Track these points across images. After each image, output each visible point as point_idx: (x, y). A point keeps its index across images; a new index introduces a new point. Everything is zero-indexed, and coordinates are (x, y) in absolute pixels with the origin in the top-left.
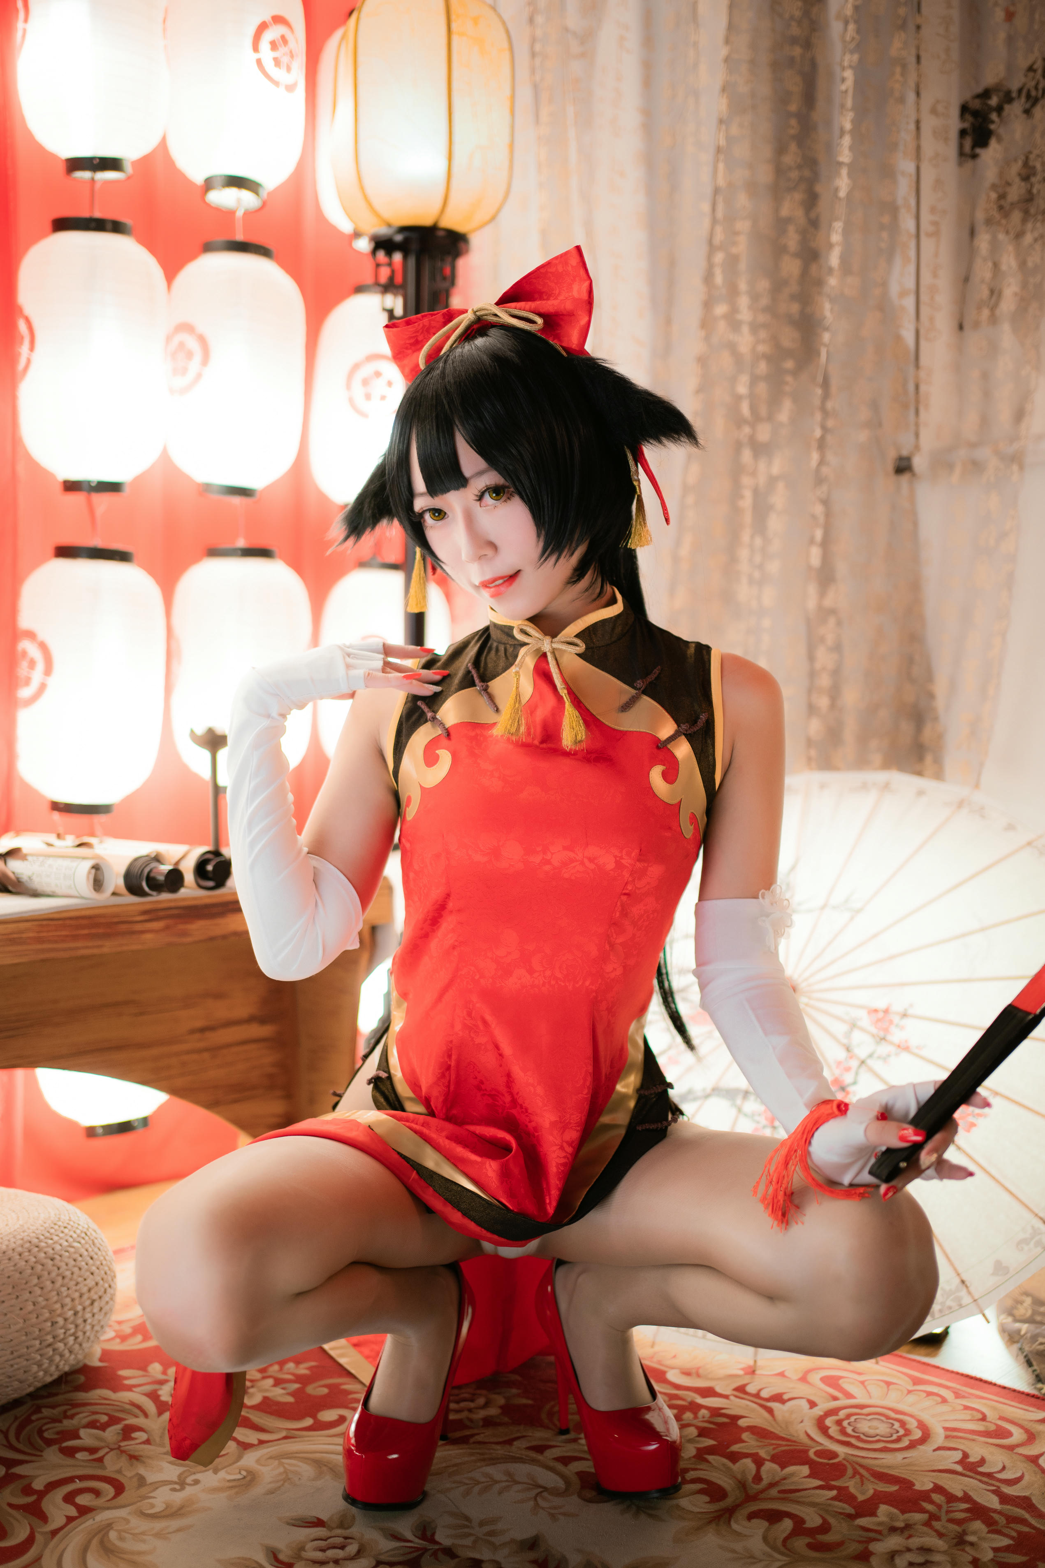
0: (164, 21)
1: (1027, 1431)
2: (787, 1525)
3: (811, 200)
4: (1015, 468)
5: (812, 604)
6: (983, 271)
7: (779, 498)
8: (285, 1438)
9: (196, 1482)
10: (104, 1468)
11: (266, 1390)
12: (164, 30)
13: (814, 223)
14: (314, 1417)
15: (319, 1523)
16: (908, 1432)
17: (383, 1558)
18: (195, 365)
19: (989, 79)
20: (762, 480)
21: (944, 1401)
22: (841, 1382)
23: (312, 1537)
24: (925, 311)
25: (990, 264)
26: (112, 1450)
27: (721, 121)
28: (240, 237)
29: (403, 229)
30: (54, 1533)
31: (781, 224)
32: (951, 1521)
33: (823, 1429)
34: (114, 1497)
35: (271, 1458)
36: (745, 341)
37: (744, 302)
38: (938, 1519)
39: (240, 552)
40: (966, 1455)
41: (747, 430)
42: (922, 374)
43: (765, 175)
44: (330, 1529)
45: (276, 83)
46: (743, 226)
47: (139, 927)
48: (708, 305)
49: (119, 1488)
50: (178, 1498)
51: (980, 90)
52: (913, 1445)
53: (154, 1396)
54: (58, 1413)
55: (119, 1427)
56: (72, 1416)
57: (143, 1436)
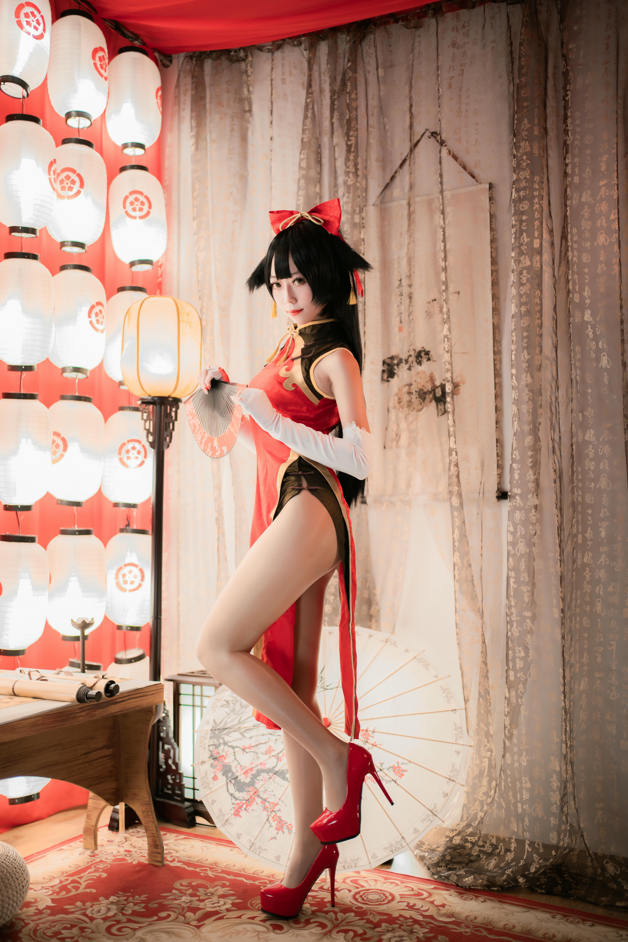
1: (428, 893)
2: (351, 934)
4: (408, 506)
6: (393, 427)
8: (150, 924)
11: (132, 908)
14: (157, 916)
16: (387, 898)
18: (60, 450)
19: (393, 352)
21: (397, 885)
22: (358, 881)
25: (396, 425)
26: (79, 937)
28: (77, 393)
32: (407, 926)
33: (356, 900)
35: (147, 933)
38: (403, 925)
39: (76, 533)
40: (408, 903)
45: (97, 330)
47: (77, 715)
51: (390, 356)
52: (389, 902)
53: (85, 915)
54: (47, 925)
55: (77, 928)
56: (54, 926)
57: (90, 931)
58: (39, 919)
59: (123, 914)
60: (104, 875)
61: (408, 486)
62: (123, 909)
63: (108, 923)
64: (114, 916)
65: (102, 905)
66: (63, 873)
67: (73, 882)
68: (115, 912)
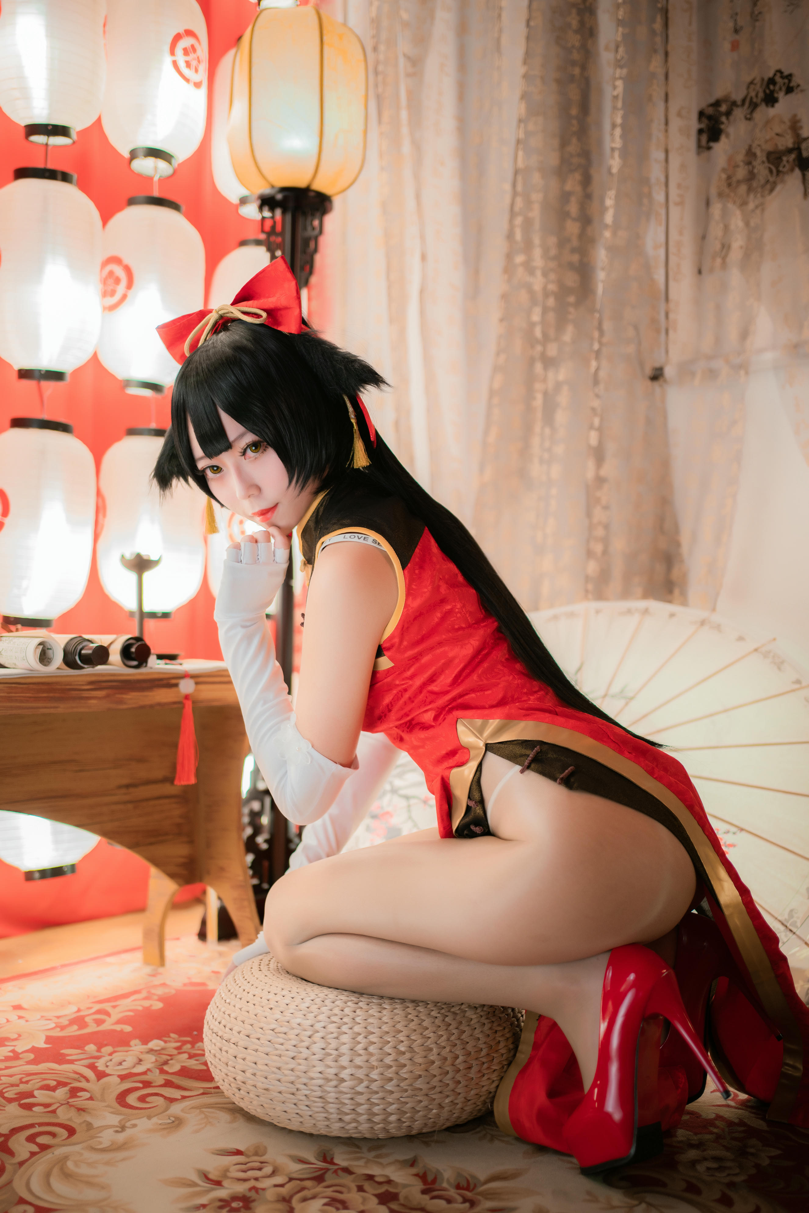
0: (104, 25)
3: (587, 181)
4: (742, 372)
5: (590, 474)
6: (716, 231)
7: (563, 398)
8: (203, 1094)
9: (135, 1126)
10: (58, 1117)
11: (183, 1062)
12: (104, 32)
13: (587, 196)
15: (238, 1153)
17: (295, 1176)
18: (121, 289)
19: (719, 93)
20: (551, 385)
23: (234, 1162)
24: (673, 259)
25: (721, 225)
26: (62, 1105)
27: (520, 121)
28: (156, 193)
29: (283, 190)
30: (21, 1164)
31: (565, 197)
32: (733, 1139)
34: (68, 1137)
35: (193, 1108)
36: (538, 282)
37: (537, 252)
38: (723, 1138)
39: (153, 432)
41: (539, 348)
42: (672, 305)
43: (553, 159)
44: (248, 1156)
45: (187, 80)
46: (537, 197)
48: (509, 257)
49: (71, 1131)
50: (121, 1137)
51: (712, 100)
53: (92, 1067)
54: (15, 1080)
55: (67, 1088)
56: (27, 1082)
57: (86, 1095)
58: (7, 1068)
59: (162, 1071)
60: (159, 1005)
61: (745, 334)
62: (166, 1063)
63: (127, 1085)
64: (145, 1073)
65: (129, 1053)
66: (88, 997)
67: (99, 1012)
68: (149, 1066)
